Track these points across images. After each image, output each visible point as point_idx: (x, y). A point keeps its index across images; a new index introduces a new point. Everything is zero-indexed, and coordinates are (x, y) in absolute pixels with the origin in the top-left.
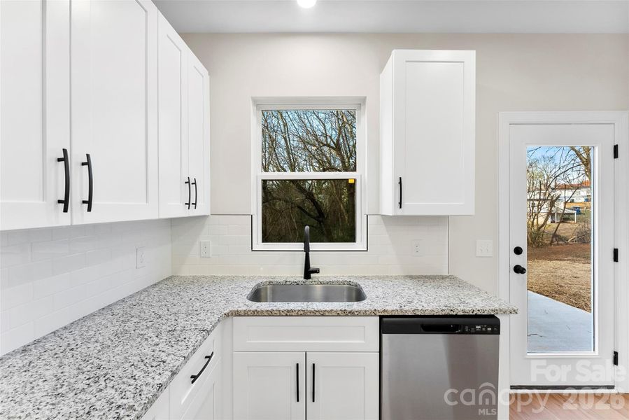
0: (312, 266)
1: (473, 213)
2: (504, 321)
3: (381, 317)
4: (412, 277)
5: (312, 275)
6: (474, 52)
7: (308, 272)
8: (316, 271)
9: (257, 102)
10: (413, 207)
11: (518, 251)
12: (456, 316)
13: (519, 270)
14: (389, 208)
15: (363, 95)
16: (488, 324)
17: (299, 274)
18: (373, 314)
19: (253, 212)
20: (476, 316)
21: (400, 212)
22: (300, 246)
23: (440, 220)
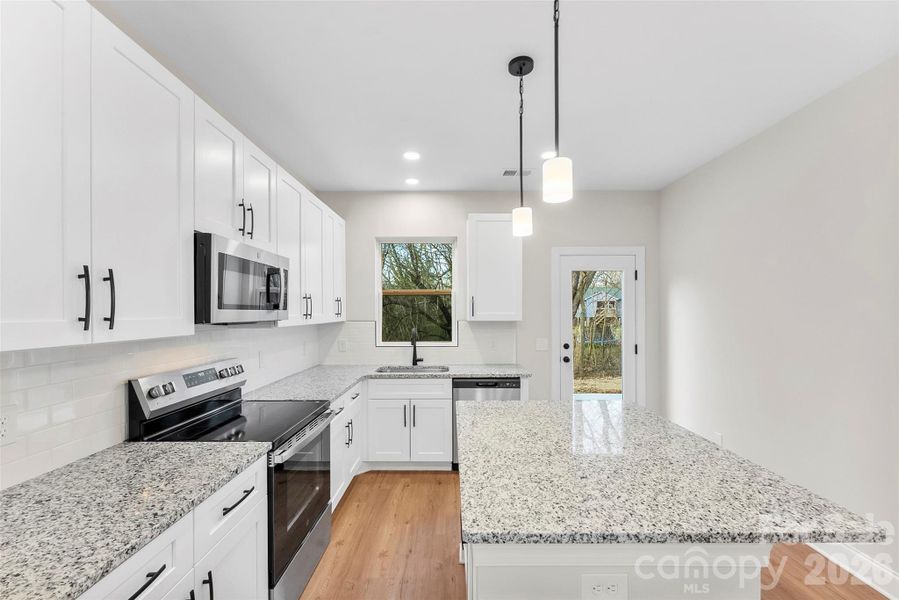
0: (418, 357)
1: (521, 320)
2: (523, 382)
3: (456, 379)
4: (487, 365)
5: (418, 362)
7: (415, 361)
8: (421, 360)
9: (379, 240)
10: (480, 316)
11: (566, 346)
12: (495, 378)
13: (566, 360)
15: (455, 235)
16: (514, 382)
17: (409, 363)
18: (452, 377)
19: (376, 319)
20: (507, 378)
21: (473, 319)
22: (409, 344)
23: (510, 325)
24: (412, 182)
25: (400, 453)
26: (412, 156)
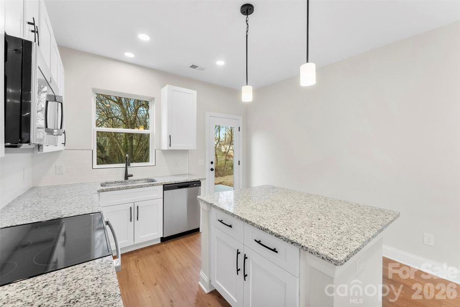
0: (129, 173)
1: (195, 149)
2: (202, 183)
3: (164, 185)
4: (174, 175)
5: (129, 178)
6: (196, 91)
7: (127, 176)
8: (132, 176)
9: (94, 90)
10: (175, 146)
11: (212, 163)
12: (189, 182)
13: (212, 169)
14: (165, 146)
15: (153, 96)
16: (197, 183)
17: (122, 178)
18: (161, 184)
19: (93, 148)
20: (195, 181)
21: (170, 148)
22: (123, 165)
23: (185, 152)
24: (129, 55)
25: (126, 241)
26: (144, 37)
